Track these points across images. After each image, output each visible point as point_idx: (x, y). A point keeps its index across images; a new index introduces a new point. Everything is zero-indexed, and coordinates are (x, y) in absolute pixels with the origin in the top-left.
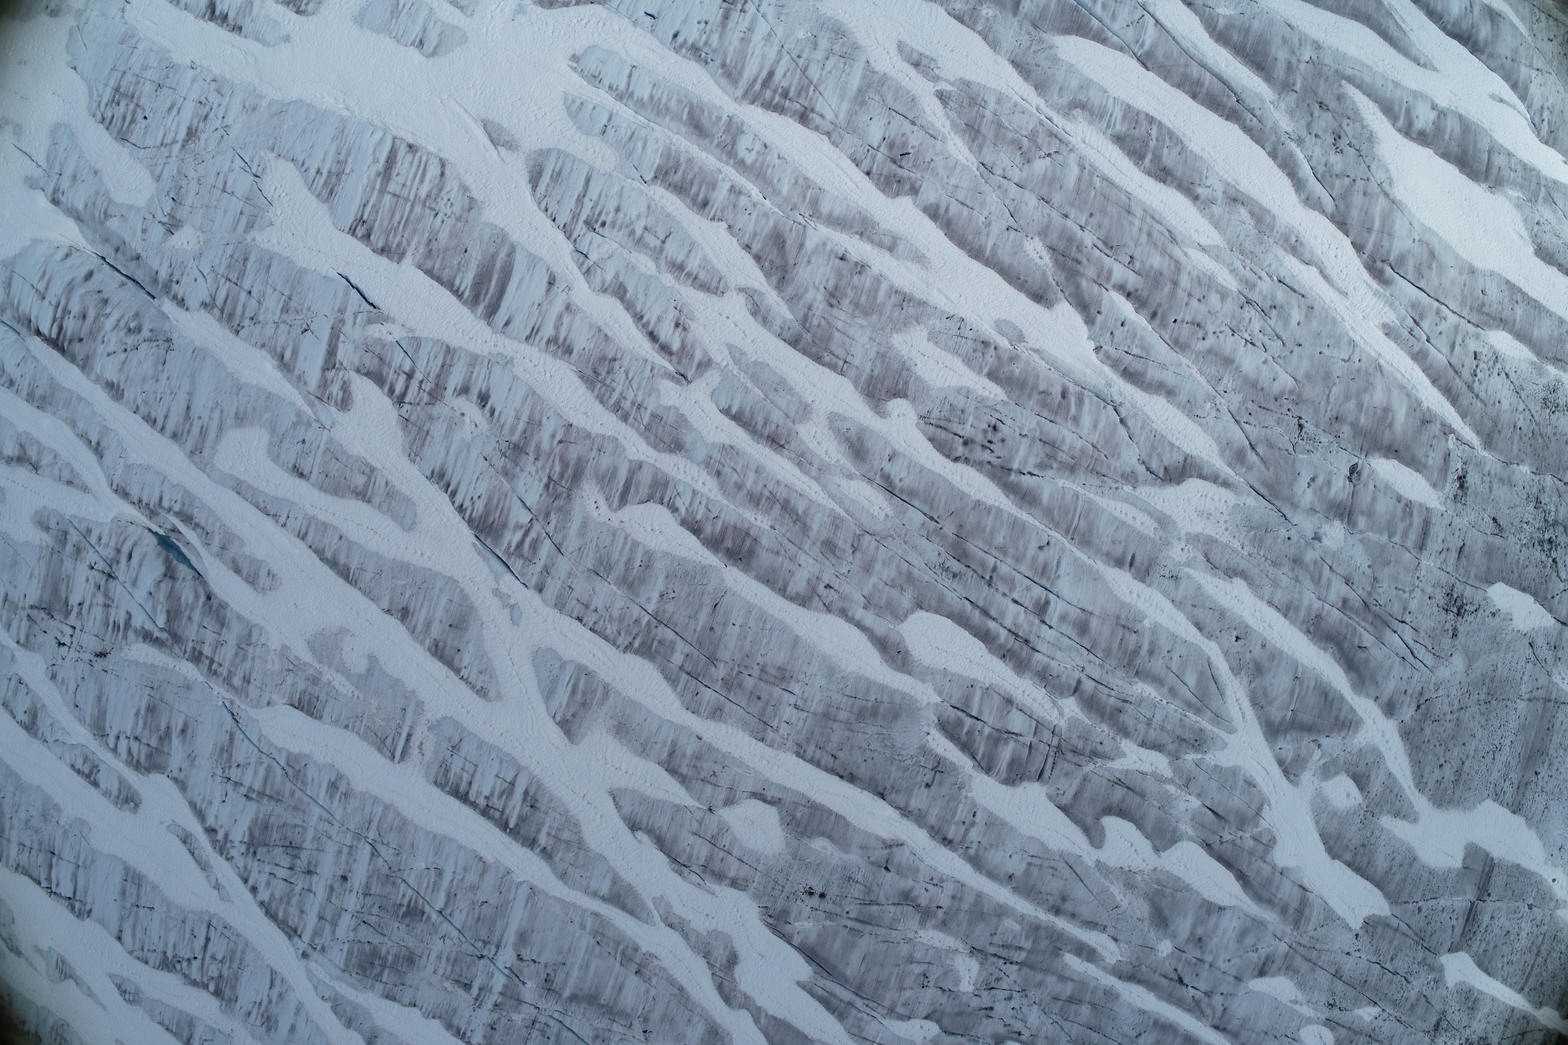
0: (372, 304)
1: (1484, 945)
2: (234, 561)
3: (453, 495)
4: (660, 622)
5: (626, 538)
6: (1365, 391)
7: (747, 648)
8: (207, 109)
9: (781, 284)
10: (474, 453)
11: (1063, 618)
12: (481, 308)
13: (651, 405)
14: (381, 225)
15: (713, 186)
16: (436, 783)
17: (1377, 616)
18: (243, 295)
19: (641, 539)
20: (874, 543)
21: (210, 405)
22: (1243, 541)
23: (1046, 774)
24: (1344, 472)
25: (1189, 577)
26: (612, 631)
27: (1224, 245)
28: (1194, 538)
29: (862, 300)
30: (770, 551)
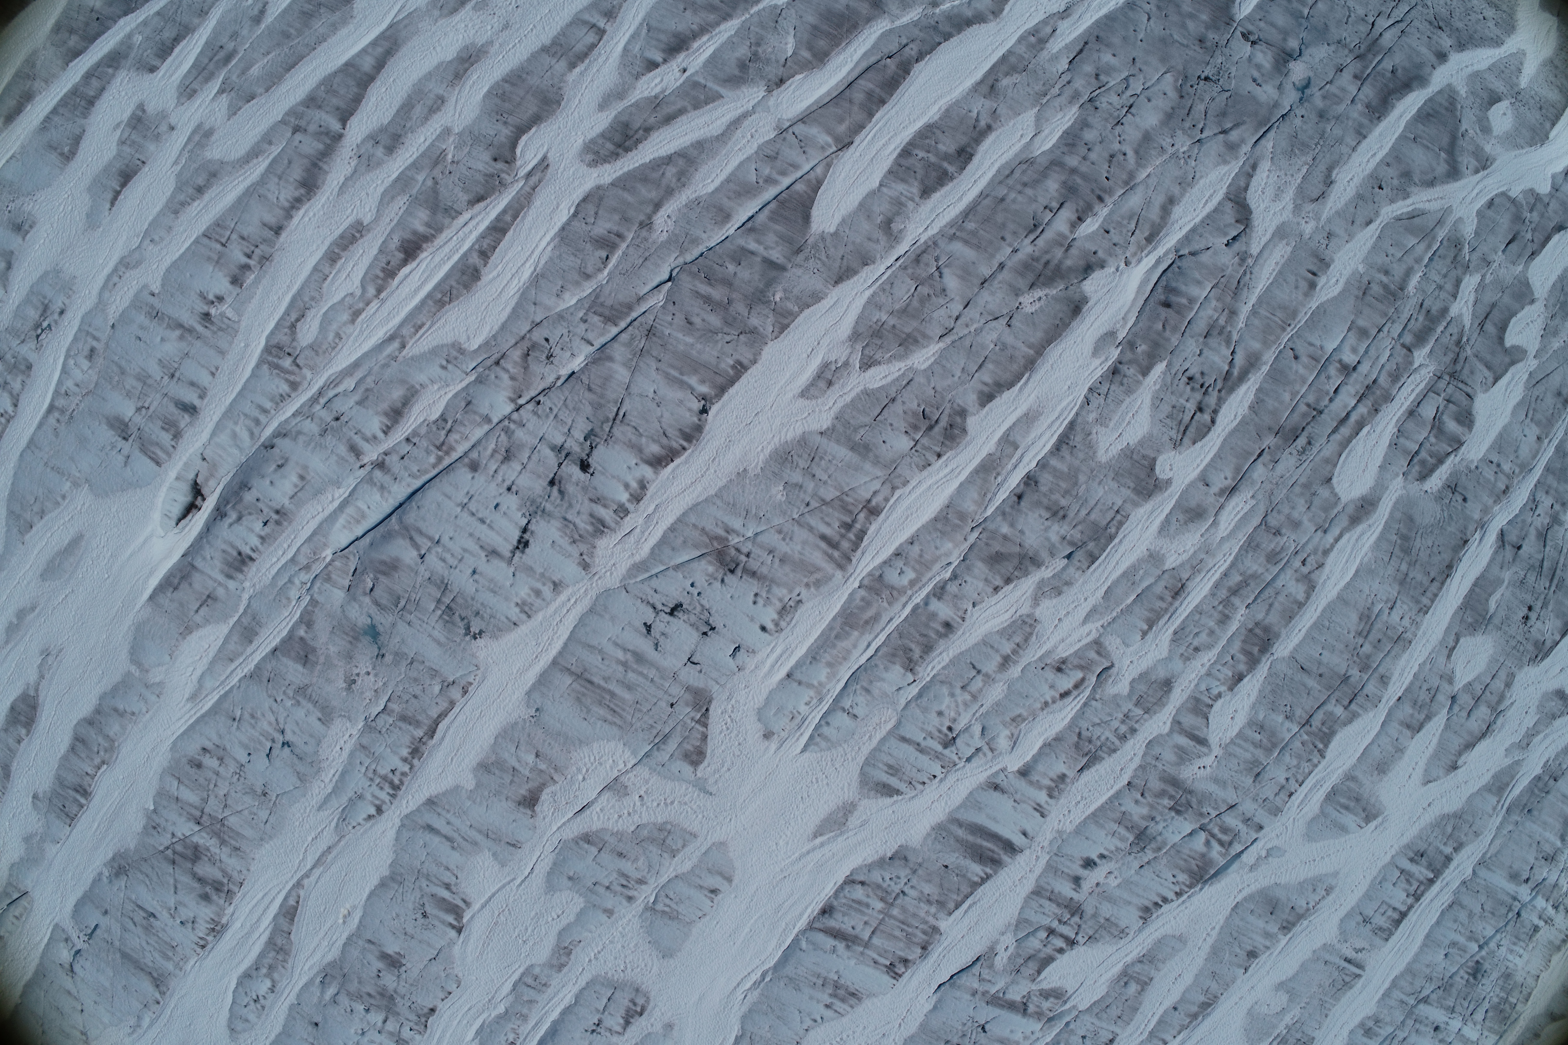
0: (974, 963)
3: (1165, 900)
4: (1308, 722)
5: (1234, 744)
7: (1342, 647)
9: (1036, 562)
10: (1134, 877)
11: (1354, 350)
12: (1005, 858)
13: (1127, 705)
14: (901, 950)
15: (932, 616)
16: (1386, 940)
17: (1368, 49)
19: (1237, 731)
20: (1274, 514)
22: (1302, 162)
23: (1469, 390)
24: (1248, 47)
25: (1329, 220)
26: (1306, 767)
27: (1036, 110)
28: (1297, 208)
29: (1064, 485)
30: (1268, 612)
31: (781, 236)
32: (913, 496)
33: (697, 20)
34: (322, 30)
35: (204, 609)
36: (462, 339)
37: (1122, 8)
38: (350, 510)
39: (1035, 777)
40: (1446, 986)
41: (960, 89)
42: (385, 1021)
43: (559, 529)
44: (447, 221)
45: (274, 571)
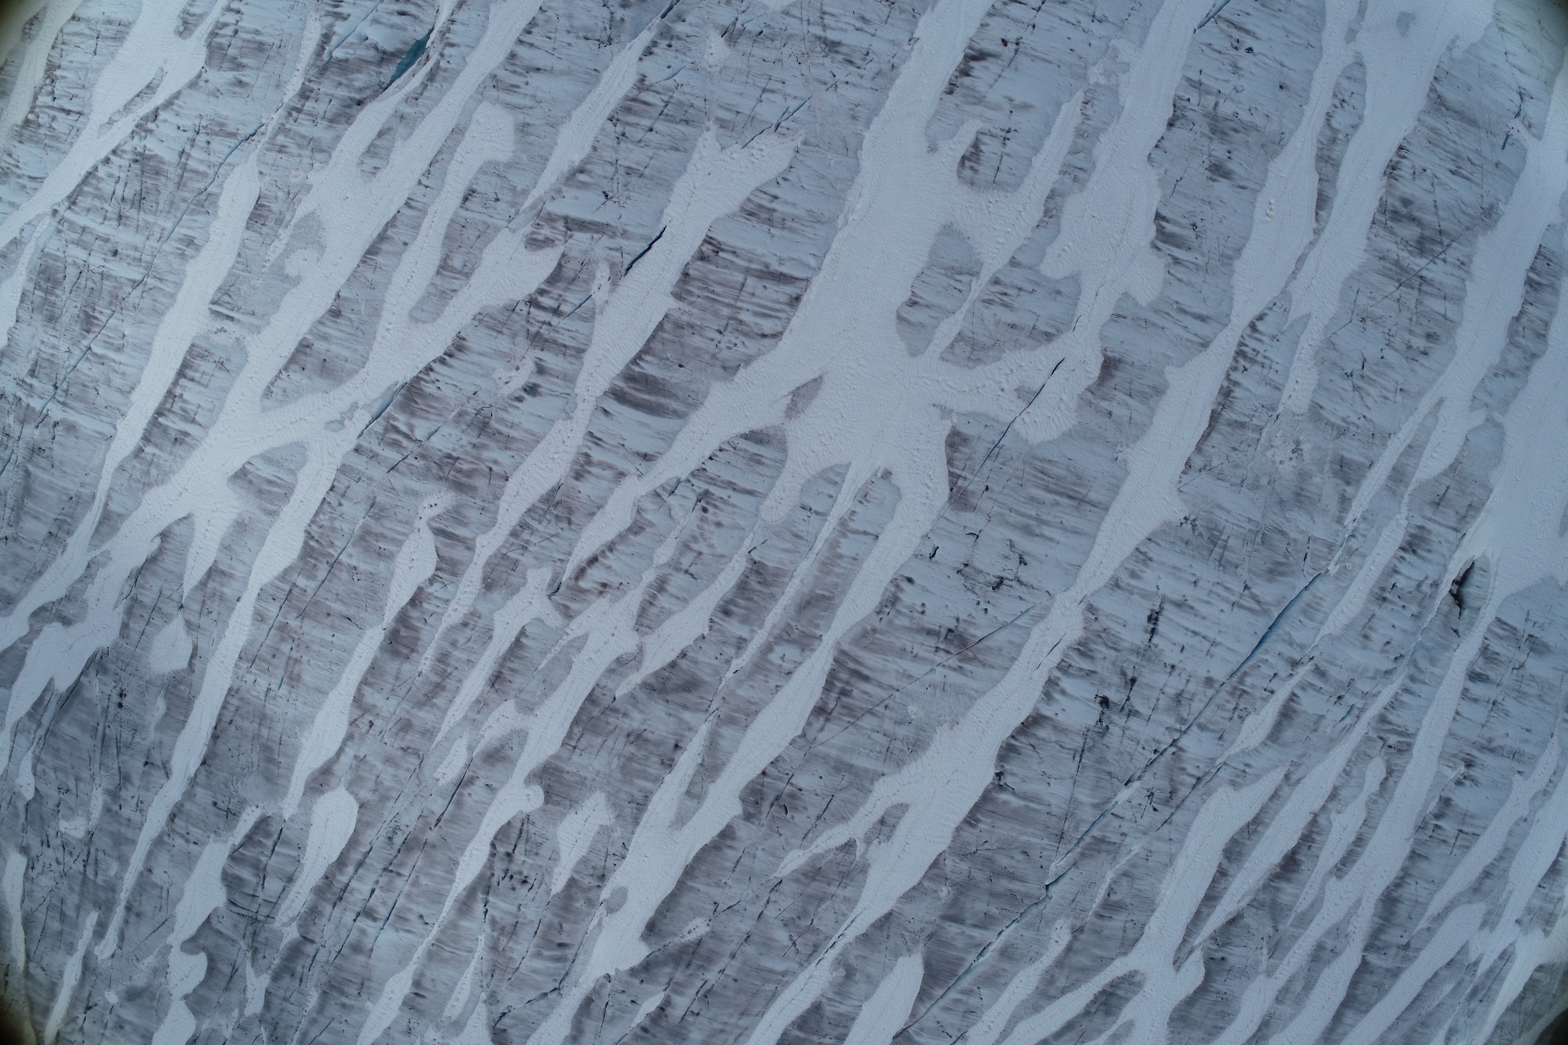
0: (630, 267)
2: (389, 129)
3: (442, 361)
4: (332, 566)
5: (405, 534)
7: (314, 648)
8: (858, 62)
9: (648, 688)
10: (480, 381)
11: (363, 932)
12: (621, 384)
13: (526, 560)
14: (711, 271)
15: (745, 621)
16: (193, 345)
18: (647, 123)
19: (405, 548)
20: (412, 768)
21: (539, 94)
23: (235, 909)
29: (635, 766)
30: (399, 672)
31: (950, 946)
32: (783, 732)
35: (1441, 492)
36: (1233, 794)
38: (1319, 616)
39: (608, 473)
40: (117, 301)
42: (1216, 104)
43: (1121, 639)
44: (1260, 896)
45: (1381, 542)
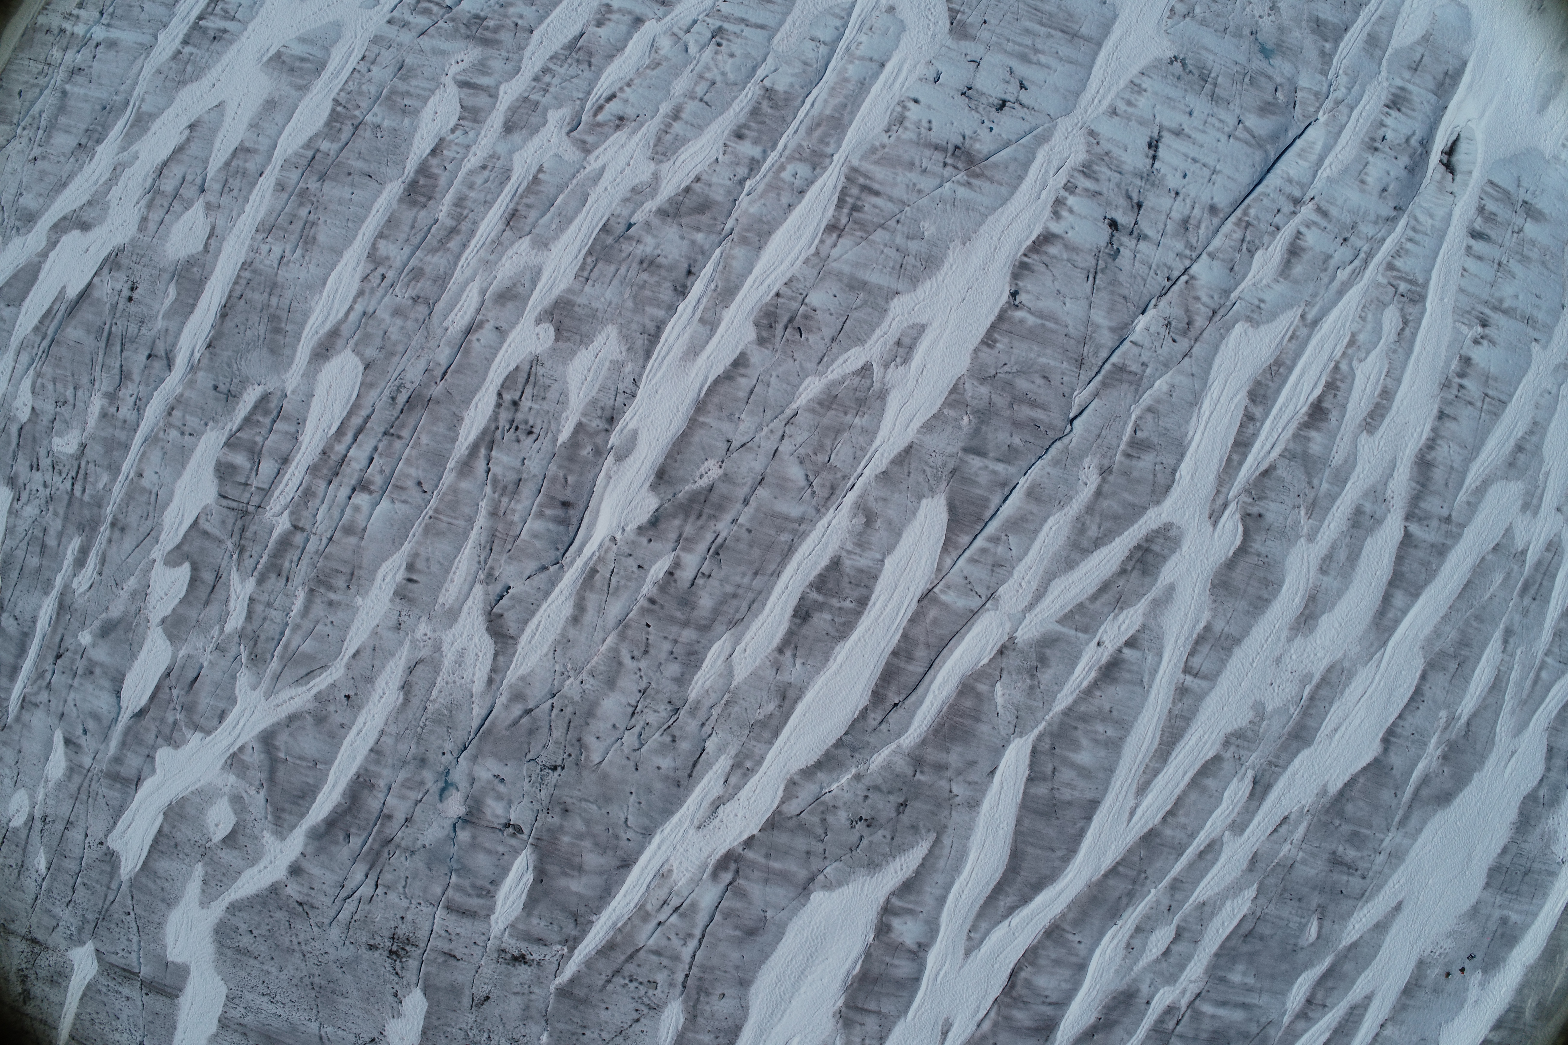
1: (104, 990)
4: (356, 128)
5: (431, 90)
6: (596, 844)
7: (331, 206)
9: (663, 213)
11: (357, 509)
13: (547, 101)
15: (757, 143)
17: (378, 854)
19: (430, 103)
20: (421, 318)
22: (438, 700)
23: (225, 502)
24: (514, 817)
25: (401, 643)
26: (352, 86)
27: (735, 683)
28: (438, 648)
29: (648, 293)
30: (415, 220)
31: (974, 483)
32: (796, 250)
33: (1097, 702)
34: (1448, 628)
35: (1417, 57)
36: (1251, 331)
37: (656, 827)
38: (1314, 158)
39: (627, 19)
41: (817, 688)
43: (1123, 163)
44: (1291, 446)
45: (1365, 98)
